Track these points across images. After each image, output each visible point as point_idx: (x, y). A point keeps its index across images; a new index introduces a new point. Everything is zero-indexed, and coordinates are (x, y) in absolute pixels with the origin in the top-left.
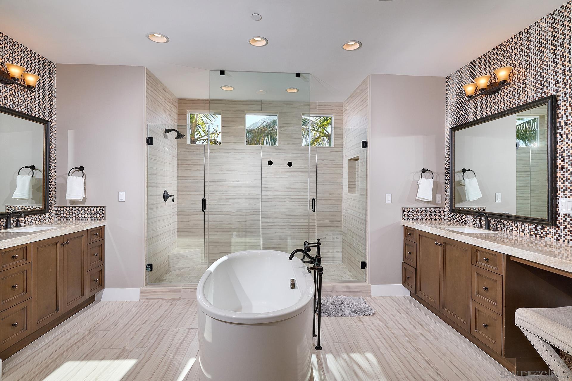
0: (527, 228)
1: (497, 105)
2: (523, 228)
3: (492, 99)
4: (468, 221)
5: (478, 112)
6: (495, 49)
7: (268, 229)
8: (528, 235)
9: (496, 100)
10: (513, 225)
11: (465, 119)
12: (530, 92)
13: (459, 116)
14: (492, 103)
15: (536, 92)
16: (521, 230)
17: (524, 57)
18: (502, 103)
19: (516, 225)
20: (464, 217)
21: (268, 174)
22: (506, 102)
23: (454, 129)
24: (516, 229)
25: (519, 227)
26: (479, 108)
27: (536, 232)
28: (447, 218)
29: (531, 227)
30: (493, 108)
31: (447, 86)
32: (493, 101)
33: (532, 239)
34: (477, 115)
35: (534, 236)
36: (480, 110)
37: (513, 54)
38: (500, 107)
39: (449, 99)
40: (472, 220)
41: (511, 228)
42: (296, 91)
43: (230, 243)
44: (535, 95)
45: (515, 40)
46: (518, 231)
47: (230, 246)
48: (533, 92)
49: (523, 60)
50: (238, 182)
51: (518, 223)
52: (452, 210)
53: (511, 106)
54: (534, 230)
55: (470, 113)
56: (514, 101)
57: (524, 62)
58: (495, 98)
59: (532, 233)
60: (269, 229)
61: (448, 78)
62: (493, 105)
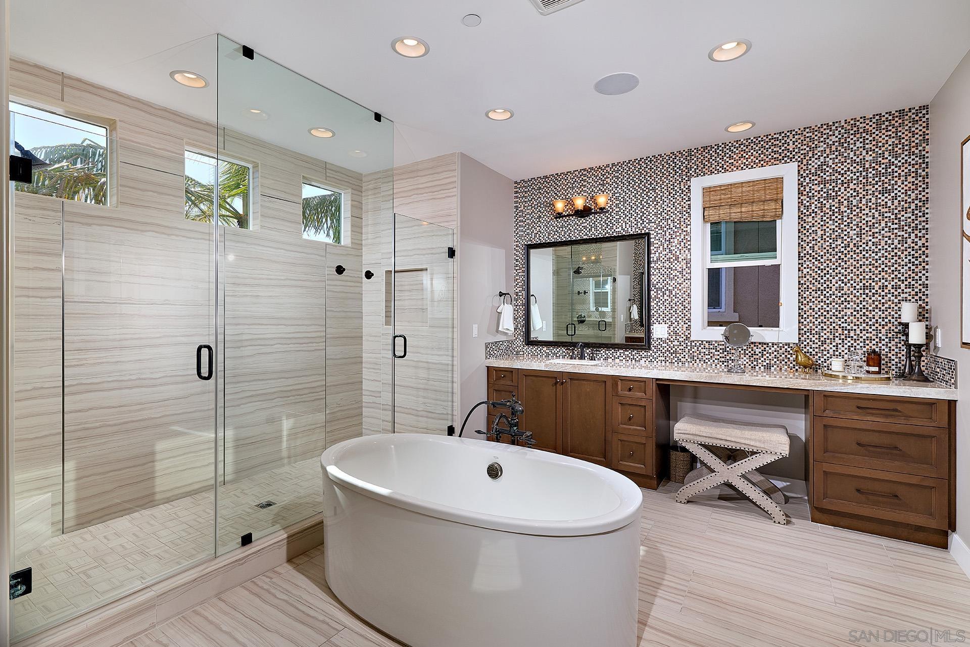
0: (622, 355)
1: (588, 229)
2: (618, 354)
3: (581, 222)
4: (550, 353)
5: (563, 232)
6: (584, 170)
7: (239, 405)
8: (624, 360)
9: (585, 224)
10: (607, 352)
11: (545, 237)
12: (624, 224)
13: (535, 232)
14: (581, 227)
15: (631, 227)
16: (616, 356)
17: (618, 189)
18: (593, 229)
19: (611, 352)
20: (545, 349)
21: (238, 289)
22: (598, 228)
23: (530, 247)
24: (611, 356)
25: (615, 354)
26: (564, 229)
27: (632, 357)
28: (518, 353)
29: (627, 353)
30: (583, 232)
31: (516, 192)
32: (583, 225)
33: (628, 364)
34: (561, 236)
35: (630, 360)
36: (566, 230)
37: (605, 182)
38: (591, 233)
39: (519, 209)
40: (556, 352)
41: (605, 356)
42: (330, 134)
43: (153, 453)
44: (630, 229)
45: (608, 169)
46: (613, 358)
47: (153, 462)
48: (628, 226)
49: (616, 191)
50: (166, 304)
51: (613, 351)
52: (528, 342)
53: (604, 233)
54: (630, 355)
55: (552, 232)
56: (607, 229)
57: (618, 195)
58: (584, 221)
59: (628, 359)
60: (242, 406)
61: (516, 183)
62: (583, 228)
